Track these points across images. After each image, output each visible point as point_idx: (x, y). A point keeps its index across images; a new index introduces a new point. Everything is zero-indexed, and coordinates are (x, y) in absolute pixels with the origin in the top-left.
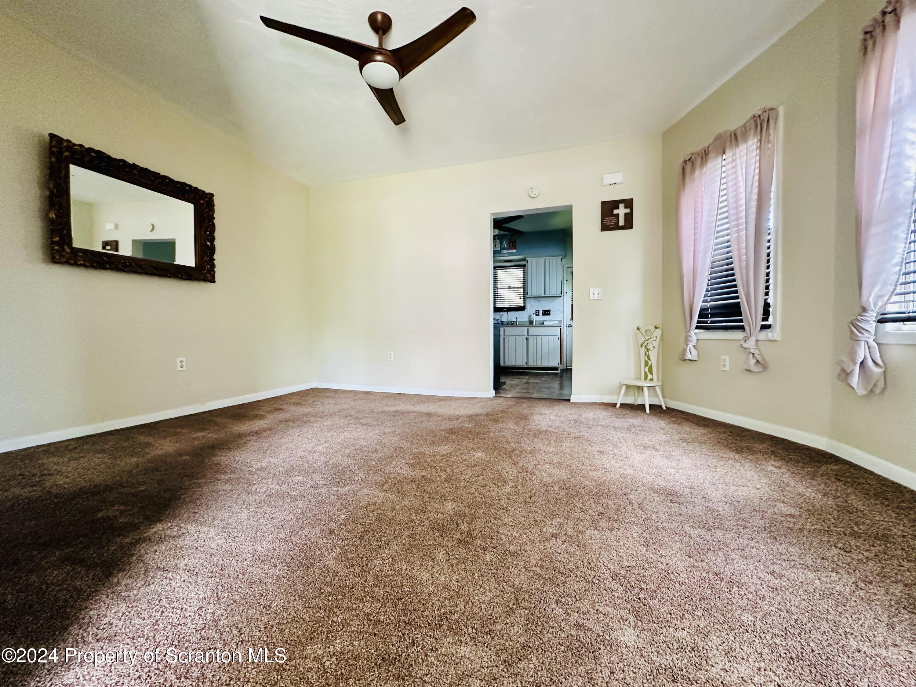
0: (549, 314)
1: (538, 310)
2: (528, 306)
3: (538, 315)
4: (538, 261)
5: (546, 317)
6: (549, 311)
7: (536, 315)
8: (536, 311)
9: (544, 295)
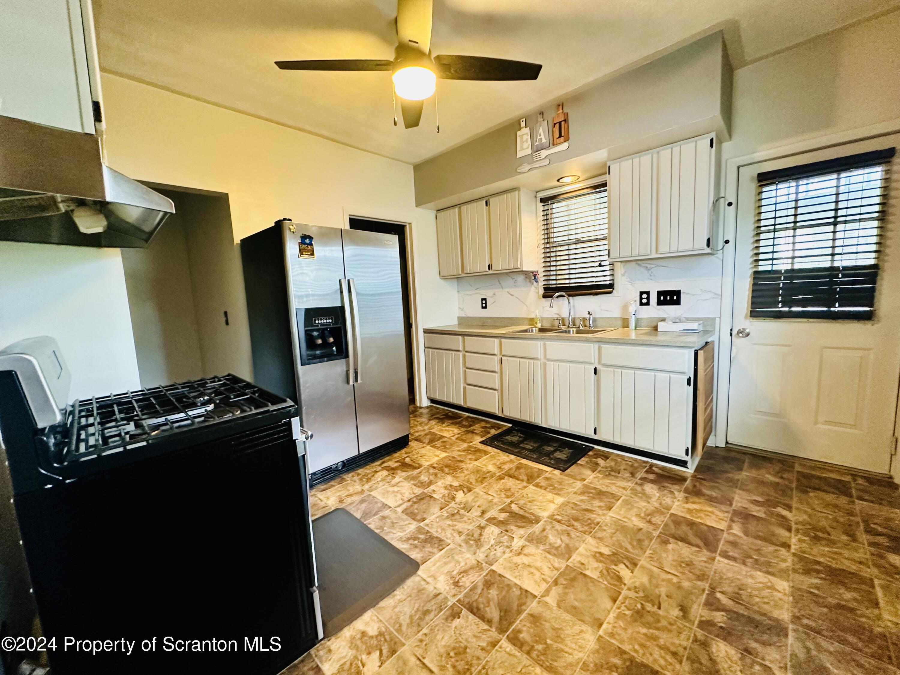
0: (677, 302)
1: (648, 293)
2: (620, 283)
3: (648, 304)
4: (655, 156)
5: (669, 310)
6: (678, 293)
7: (642, 304)
8: (642, 293)
9: (654, 256)
